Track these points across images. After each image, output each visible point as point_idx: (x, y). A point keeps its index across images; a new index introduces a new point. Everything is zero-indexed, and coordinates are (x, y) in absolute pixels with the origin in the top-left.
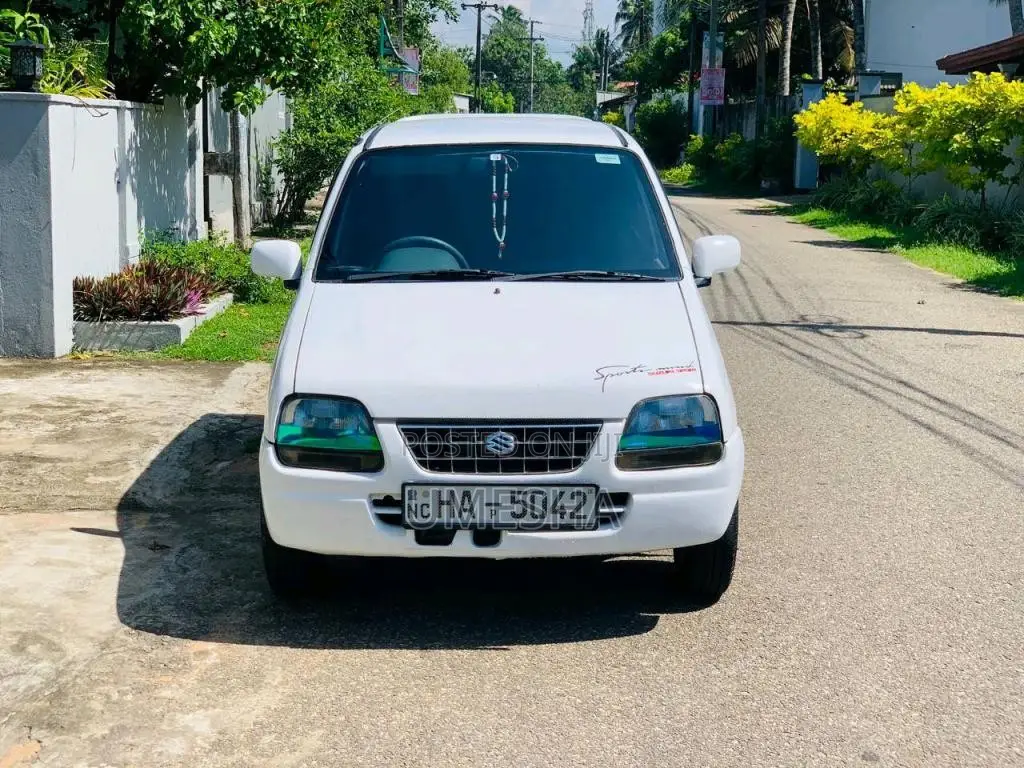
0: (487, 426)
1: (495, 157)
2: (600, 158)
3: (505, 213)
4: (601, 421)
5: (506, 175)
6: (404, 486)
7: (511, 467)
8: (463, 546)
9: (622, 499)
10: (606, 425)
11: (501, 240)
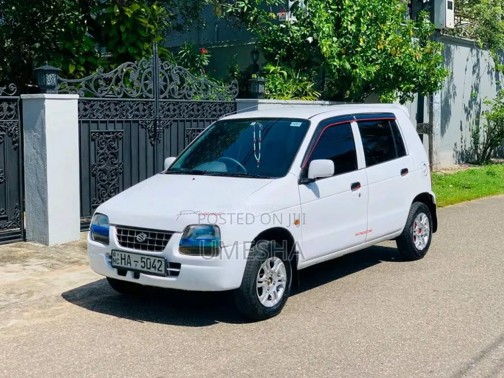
0: (139, 230)
1: (253, 124)
2: (293, 124)
3: (260, 148)
4: (174, 232)
5: (260, 132)
6: (112, 250)
7: (144, 248)
8: (129, 277)
9: (178, 266)
10: (174, 235)
11: (258, 160)
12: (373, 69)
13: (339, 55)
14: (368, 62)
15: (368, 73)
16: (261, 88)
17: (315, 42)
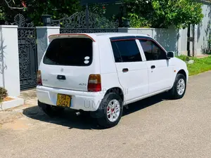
12: (174, 14)
13: (160, 9)
14: (172, 11)
15: (172, 16)
16: (129, 23)
17: (150, 3)
